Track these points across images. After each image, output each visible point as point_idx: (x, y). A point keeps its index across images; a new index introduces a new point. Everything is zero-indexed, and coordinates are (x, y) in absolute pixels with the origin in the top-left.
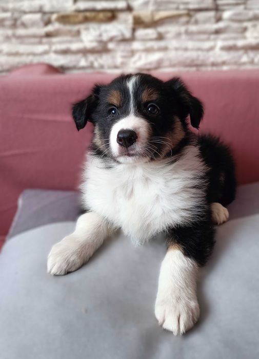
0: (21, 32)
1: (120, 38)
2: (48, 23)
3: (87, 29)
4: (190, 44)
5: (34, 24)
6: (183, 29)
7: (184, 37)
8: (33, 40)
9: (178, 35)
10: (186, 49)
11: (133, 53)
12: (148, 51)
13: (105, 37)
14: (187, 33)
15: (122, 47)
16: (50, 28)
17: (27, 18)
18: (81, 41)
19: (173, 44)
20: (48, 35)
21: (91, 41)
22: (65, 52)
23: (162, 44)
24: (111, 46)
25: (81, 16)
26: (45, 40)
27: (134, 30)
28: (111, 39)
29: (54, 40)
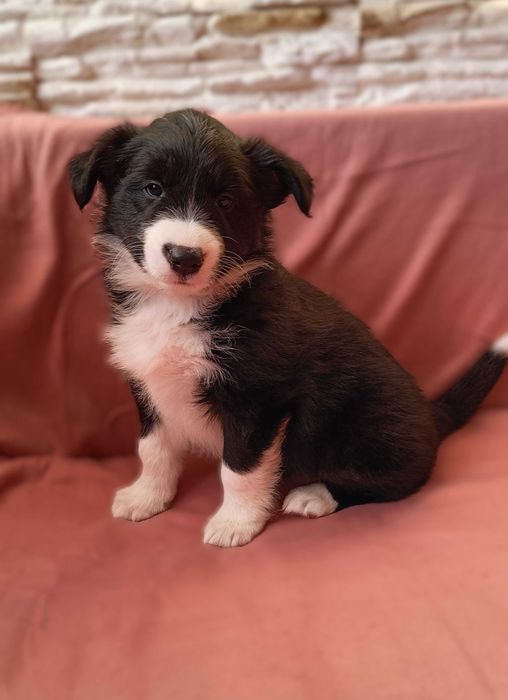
0: (151, 52)
1: (335, 57)
2: (201, 33)
3: (275, 42)
4: (470, 66)
5: (176, 35)
6: (455, 36)
7: (456, 52)
8: (173, 68)
9: (447, 47)
10: (461, 76)
11: (359, 87)
12: (388, 82)
13: (308, 57)
14: (464, 43)
15: (340, 75)
16: (206, 43)
17: (163, 25)
18: (262, 67)
19: (437, 66)
20: (202, 57)
21: (282, 66)
22: (232, 89)
23: (415, 67)
24: (318, 74)
25: (263, 17)
26: (194, 67)
27: (362, 41)
28: (320, 60)
29: (212, 66)
